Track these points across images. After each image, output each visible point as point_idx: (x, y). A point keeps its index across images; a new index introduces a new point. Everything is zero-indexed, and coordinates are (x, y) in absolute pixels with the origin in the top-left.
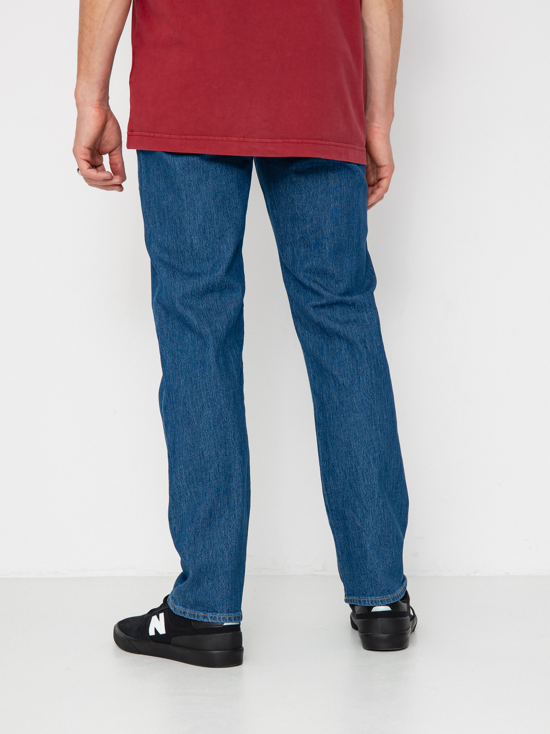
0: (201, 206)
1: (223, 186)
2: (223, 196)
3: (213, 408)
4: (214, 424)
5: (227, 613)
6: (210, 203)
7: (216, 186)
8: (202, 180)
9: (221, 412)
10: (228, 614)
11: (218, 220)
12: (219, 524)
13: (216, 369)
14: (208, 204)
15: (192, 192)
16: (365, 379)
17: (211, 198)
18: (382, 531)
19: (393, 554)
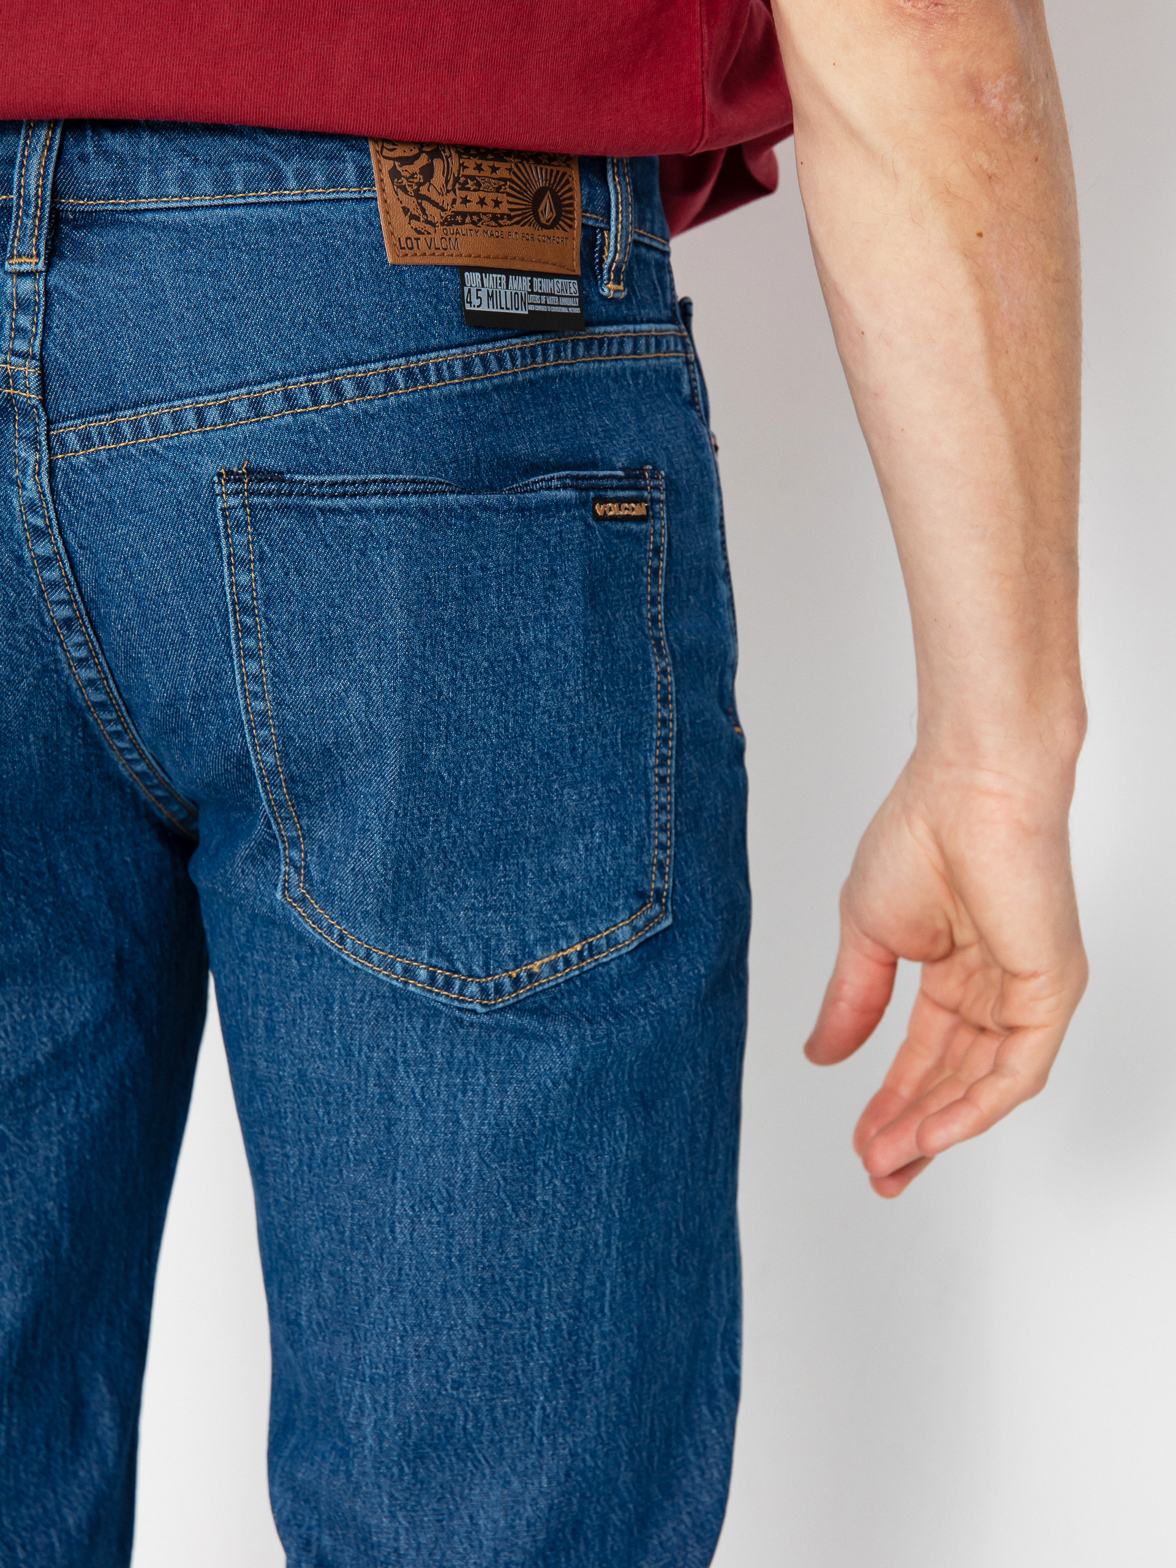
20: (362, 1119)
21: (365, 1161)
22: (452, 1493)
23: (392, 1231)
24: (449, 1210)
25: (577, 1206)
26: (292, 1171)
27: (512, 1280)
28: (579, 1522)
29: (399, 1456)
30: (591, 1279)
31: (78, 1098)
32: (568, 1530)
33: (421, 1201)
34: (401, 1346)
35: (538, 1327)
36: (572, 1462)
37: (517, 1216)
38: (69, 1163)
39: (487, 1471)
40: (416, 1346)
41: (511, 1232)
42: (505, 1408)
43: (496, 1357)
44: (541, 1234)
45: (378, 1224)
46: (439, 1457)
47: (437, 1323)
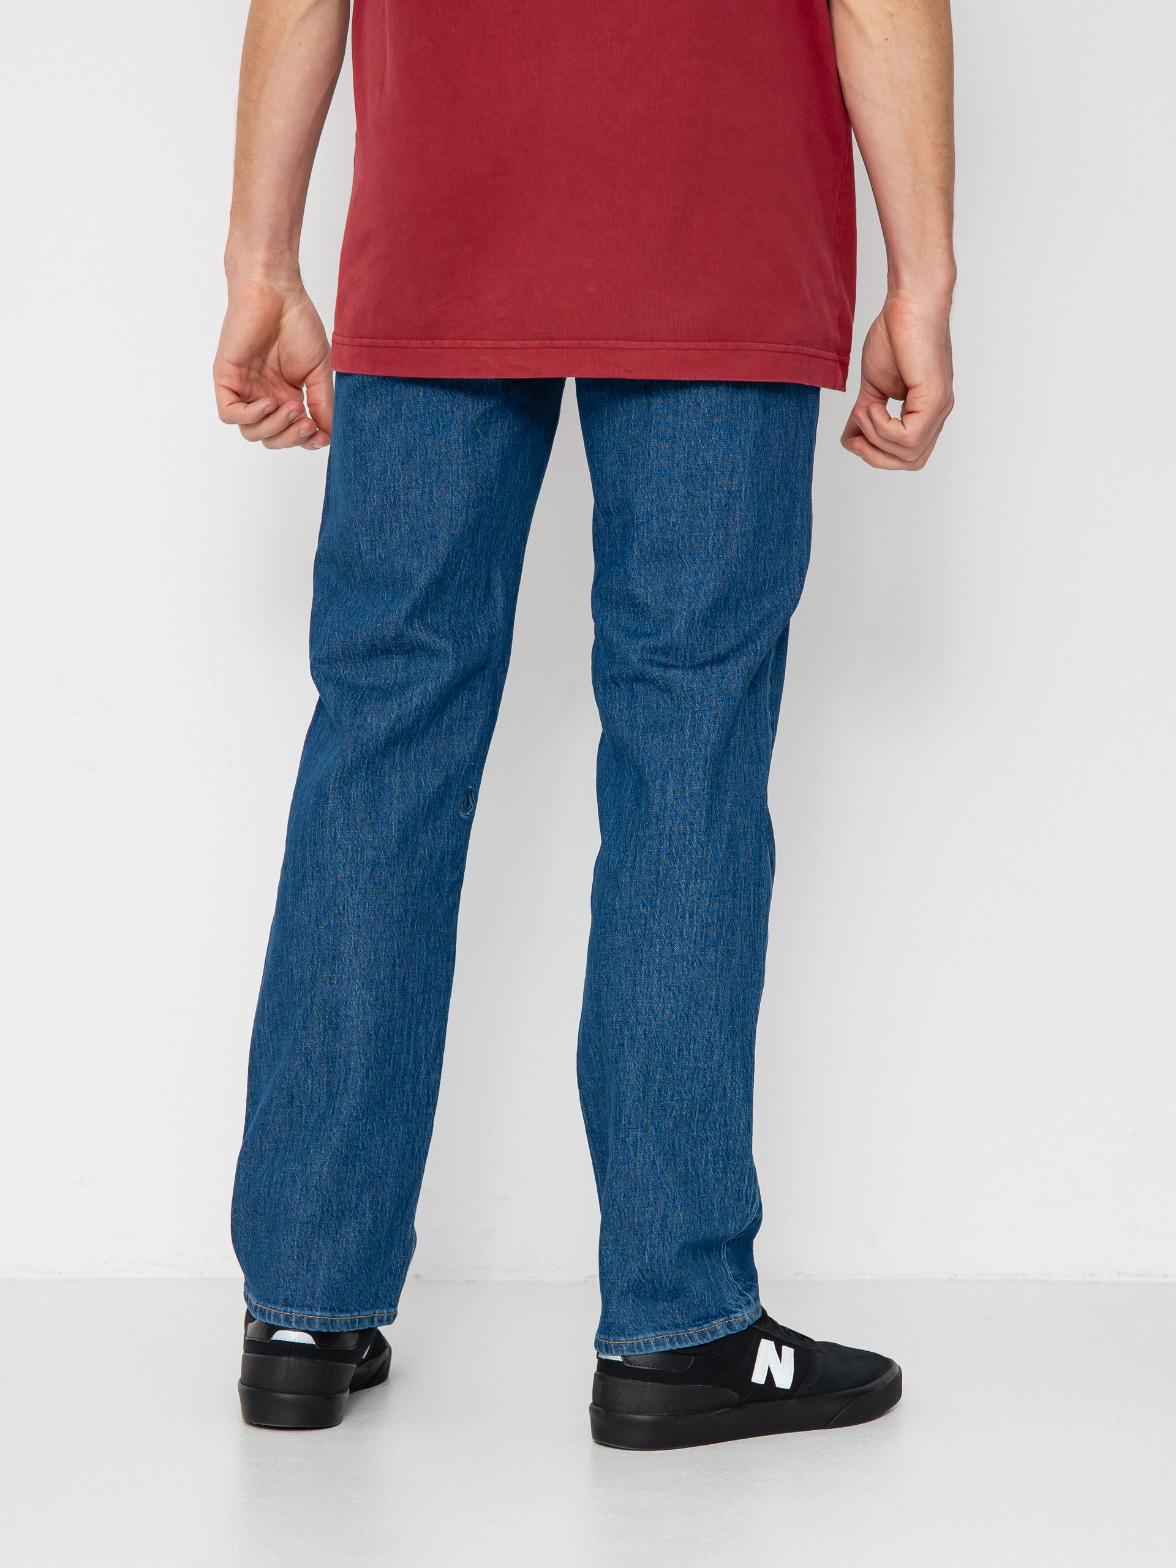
0: (377, 474)
1: (427, 435)
2: (423, 458)
3: (321, 882)
4: (316, 916)
5: (283, 1306)
6: (395, 471)
7: (412, 435)
8: (388, 420)
9: (335, 893)
10: (284, 1309)
11: (408, 507)
12: (306, 1123)
13: (338, 803)
14: (391, 471)
15: (364, 444)
16: (644, 861)
17: (397, 460)
18: (628, 1198)
19: (644, 1254)
20: (637, 405)
21: (638, 425)
22: (672, 578)
23: (649, 454)
24: (673, 442)
25: (730, 445)
26: (605, 439)
27: (700, 475)
28: (727, 599)
29: (649, 559)
30: (735, 481)
31: (509, 424)
32: (722, 601)
33: (662, 439)
34: (650, 507)
35: (711, 499)
36: (726, 567)
37: (703, 445)
38: (503, 453)
39: (688, 569)
40: (657, 507)
41: (700, 452)
42: (696, 537)
43: (692, 512)
44: (713, 455)
45: (643, 452)
46: (667, 560)
47: (666, 495)
